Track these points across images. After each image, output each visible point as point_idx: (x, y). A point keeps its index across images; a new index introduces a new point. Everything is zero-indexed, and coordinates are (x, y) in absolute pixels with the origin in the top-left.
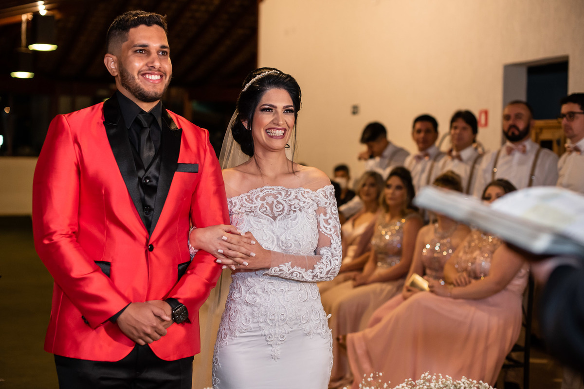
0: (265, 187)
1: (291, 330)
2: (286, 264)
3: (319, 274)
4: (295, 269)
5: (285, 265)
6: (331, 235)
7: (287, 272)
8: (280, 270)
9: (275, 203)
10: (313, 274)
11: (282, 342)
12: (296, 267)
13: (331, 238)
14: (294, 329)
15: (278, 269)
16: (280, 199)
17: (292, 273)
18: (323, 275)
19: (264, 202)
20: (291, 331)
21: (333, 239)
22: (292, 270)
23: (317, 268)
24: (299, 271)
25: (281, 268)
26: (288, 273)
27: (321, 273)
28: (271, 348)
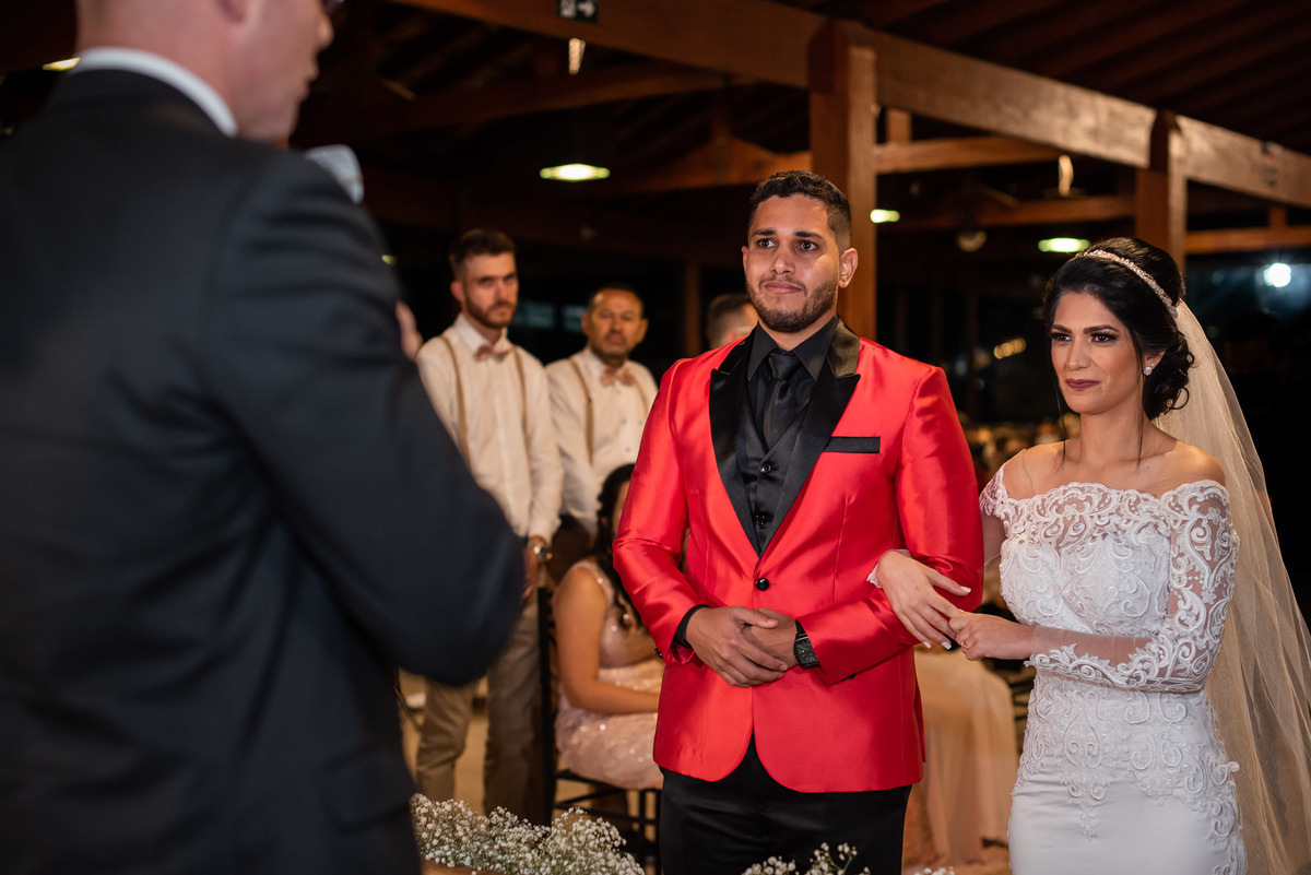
0: (1070, 485)
1: (1112, 780)
2: (1065, 648)
3: (1142, 674)
4: (1085, 660)
5: (1062, 651)
6: (1179, 591)
7: (1068, 665)
8: (1052, 661)
9: (1077, 520)
10: (1128, 673)
11: (1098, 803)
12: (1087, 656)
13: (1180, 597)
14: (1118, 779)
15: (1047, 660)
16: (1086, 513)
17: (1080, 666)
18: (1153, 676)
19: (1061, 516)
20: (1112, 783)
21: (1184, 599)
22: (1078, 661)
23: (1136, 660)
24: (1094, 664)
25: (1052, 656)
26: (1071, 666)
27: (1147, 671)
28: (1080, 812)
